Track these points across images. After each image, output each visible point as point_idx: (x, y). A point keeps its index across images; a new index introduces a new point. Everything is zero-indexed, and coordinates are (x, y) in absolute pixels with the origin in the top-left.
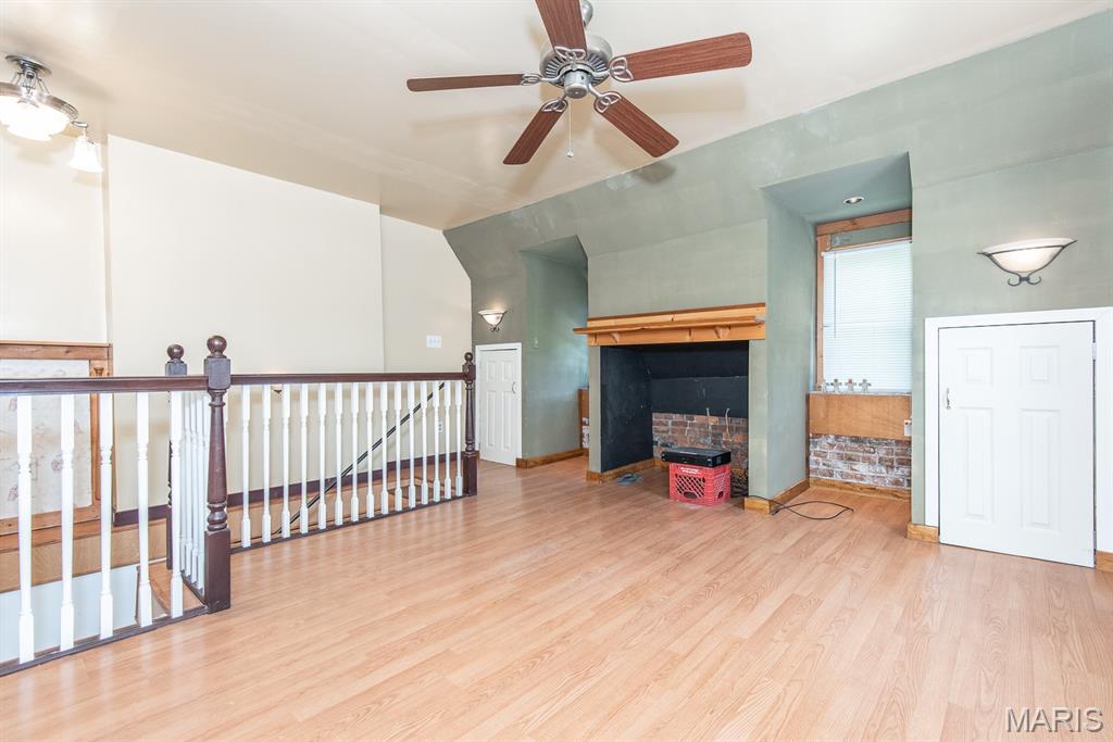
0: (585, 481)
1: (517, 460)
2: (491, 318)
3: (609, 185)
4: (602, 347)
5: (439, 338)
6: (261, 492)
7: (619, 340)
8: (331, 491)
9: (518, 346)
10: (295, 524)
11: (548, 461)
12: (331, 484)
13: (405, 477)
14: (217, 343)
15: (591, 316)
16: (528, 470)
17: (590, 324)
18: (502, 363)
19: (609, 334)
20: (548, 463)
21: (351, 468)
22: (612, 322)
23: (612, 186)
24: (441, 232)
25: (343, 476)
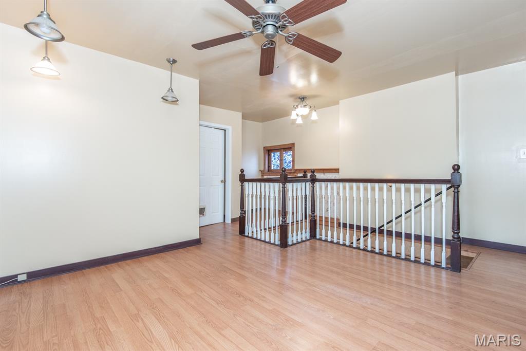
8: (373, 234)
12: (373, 230)
21: (383, 226)
25: (379, 228)
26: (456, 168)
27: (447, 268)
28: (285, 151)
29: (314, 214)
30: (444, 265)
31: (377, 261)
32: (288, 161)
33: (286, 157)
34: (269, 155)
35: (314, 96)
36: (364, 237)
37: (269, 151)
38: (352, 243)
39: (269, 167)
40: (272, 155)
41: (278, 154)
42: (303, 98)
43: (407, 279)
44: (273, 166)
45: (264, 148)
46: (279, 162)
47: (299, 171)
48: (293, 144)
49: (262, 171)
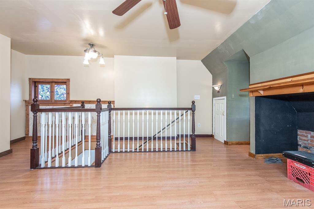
0: (248, 156)
1: (225, 141)
2: (217, 88)
3: (251, 22)
4: (256, 97)
5: (199, 96)
6: (142, 137)
7: (262, 93)
8: (150, 140)
9: (225, 97)
10: (140, 148)
11: (239, 144)
12: (150, 139)
13: (182, 140)
14: (99, 100)
15: (250, 84)
16: (228, 146)
17: (250, 87)
18: (221, 104)
19: (257, 91)
20: (239, 145)
21: (156, 135)
22: (260, 85)
23: (253, 22)
24: (201, 61)
25: (153, 137)
26: (193, 103)
27: (190, 151)
28: (58, 84)
29: (110, 134)
30: (189, 149)
31: (166, 156)
32: (60, 94)
33: (58, 90)
34: (36, 87)
35: (102, 47)
36: (144, 143)
37: (35, 83)
38: (136, 149)
39: (36, 97)
40: (40, 86)
41: (49, 86)
42: (93, 45)
43: (187, 161)
44: (40, 96)
45: (30, 79)
46: (48, 93)
47: (76, 102)
48: (69, 80)
49: (26, 101)
